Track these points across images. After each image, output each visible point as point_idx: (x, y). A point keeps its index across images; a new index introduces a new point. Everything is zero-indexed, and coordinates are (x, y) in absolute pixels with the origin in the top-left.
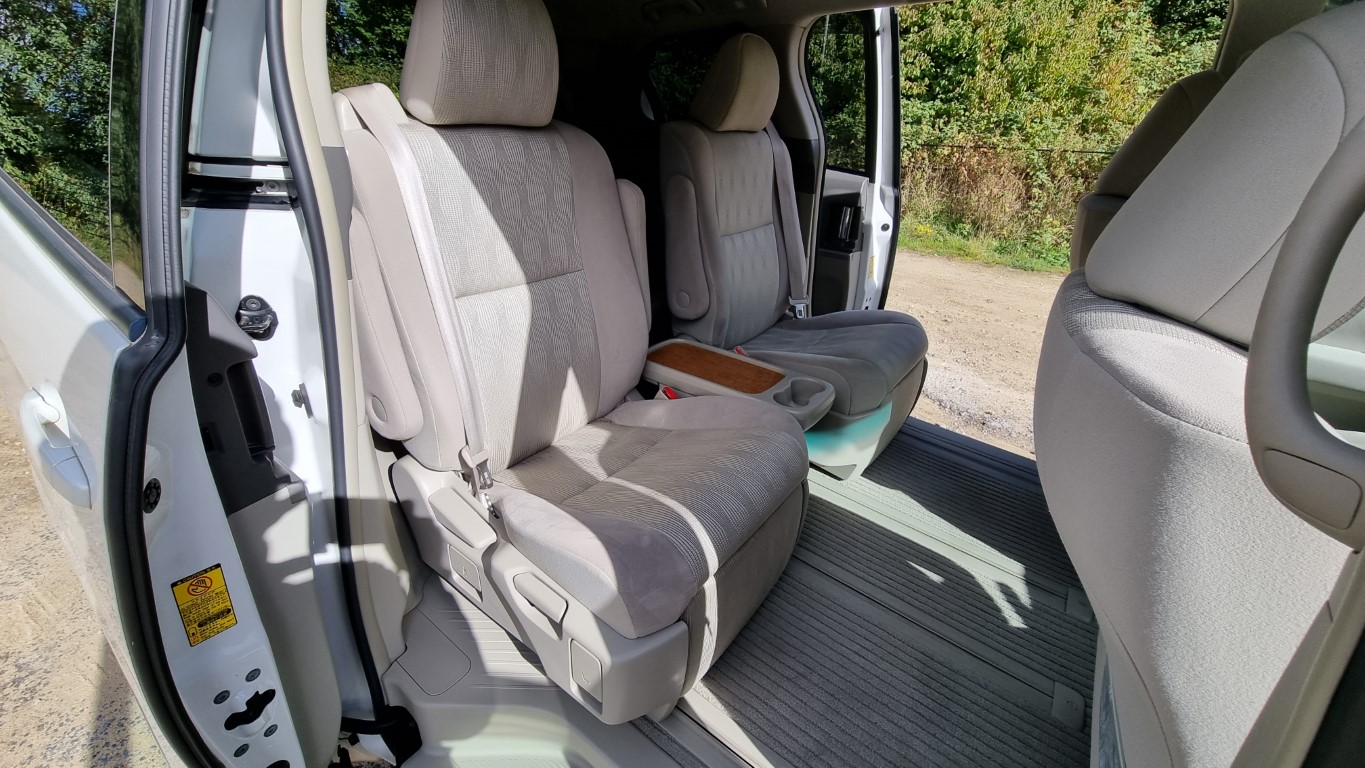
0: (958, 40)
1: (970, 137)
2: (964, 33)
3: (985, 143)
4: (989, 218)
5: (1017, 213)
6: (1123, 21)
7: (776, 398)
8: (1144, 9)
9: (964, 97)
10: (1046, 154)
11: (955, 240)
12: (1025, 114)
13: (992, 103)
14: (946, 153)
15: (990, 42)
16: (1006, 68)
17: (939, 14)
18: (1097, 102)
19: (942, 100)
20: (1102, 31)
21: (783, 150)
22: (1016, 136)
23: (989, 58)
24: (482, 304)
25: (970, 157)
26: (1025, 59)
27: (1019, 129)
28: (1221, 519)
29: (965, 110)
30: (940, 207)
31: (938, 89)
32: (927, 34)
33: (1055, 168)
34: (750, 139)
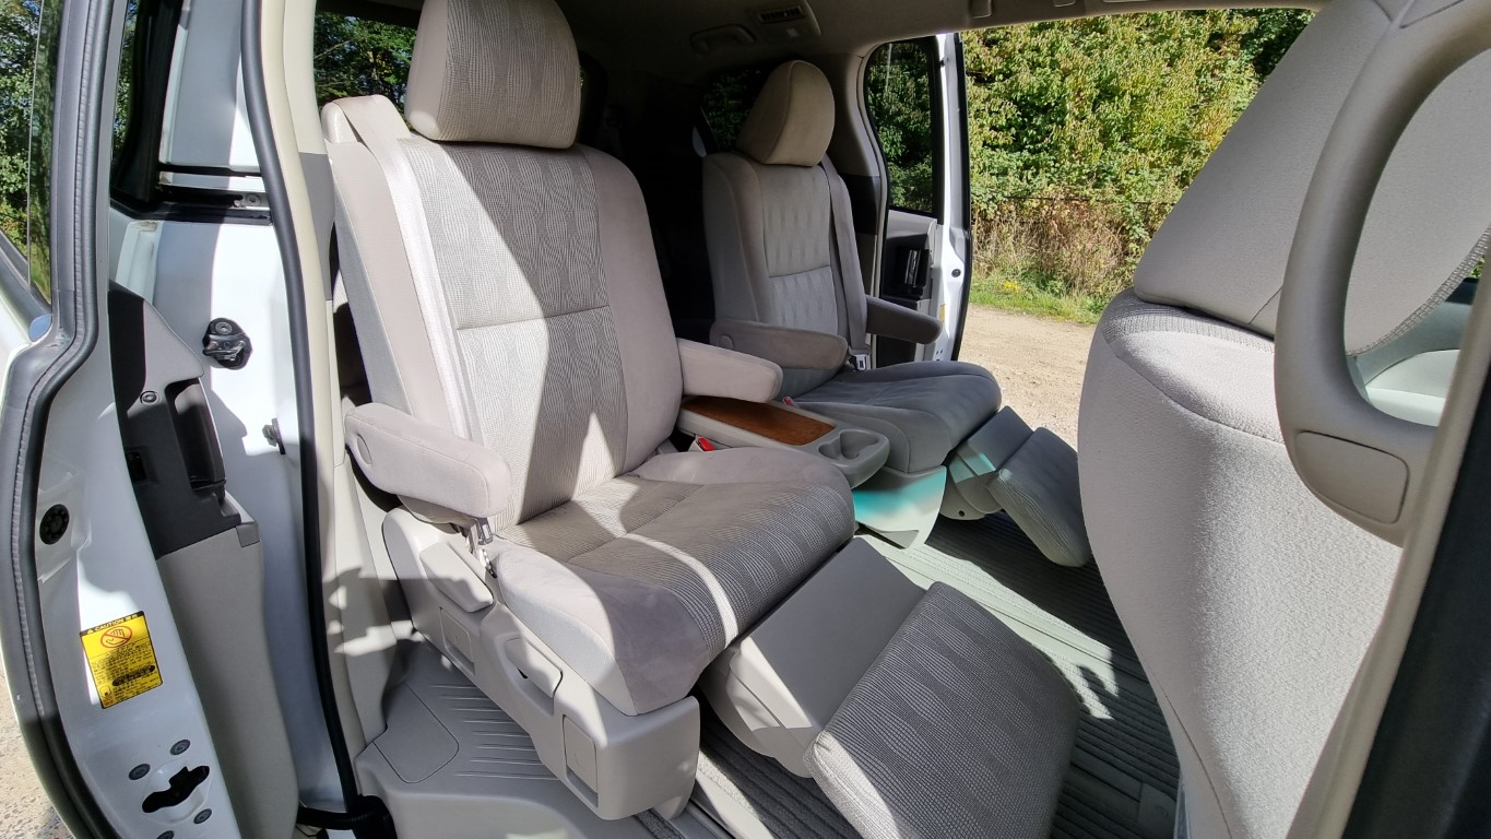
0: (1046, 89)
1: (1061, 189)
2: (1052, 81)
3: (1077, 195)
4: (1083, 273)
5: (1113, 269)
6: (1223, 69)
7: (822, 450)
8: (1245, 58)
9: (1055, 147)
10: (1144, 207)
11: (1046, 298)
12: (1119, 164)
13: (1084, 153)
14: (1035, 205)
15: (1080, 90)
16: (1098, 118)
17: (1025, 62)
18: (1197, 154)
19: (1029, 150)
20: (1201, 80)
21: (841, 188)
22: (1110, 189)
23: (1079, 107)
24: (491, 339)
25: (1061, 210)
26: (1118, 108)
27: (1113, 180)
28: (1273, 543)
29: (1055, 162)
30: (1028, 263)
31: (1025, 139)
32: (1012, 82)
33: (1153, 222)
34: (804, 174)
